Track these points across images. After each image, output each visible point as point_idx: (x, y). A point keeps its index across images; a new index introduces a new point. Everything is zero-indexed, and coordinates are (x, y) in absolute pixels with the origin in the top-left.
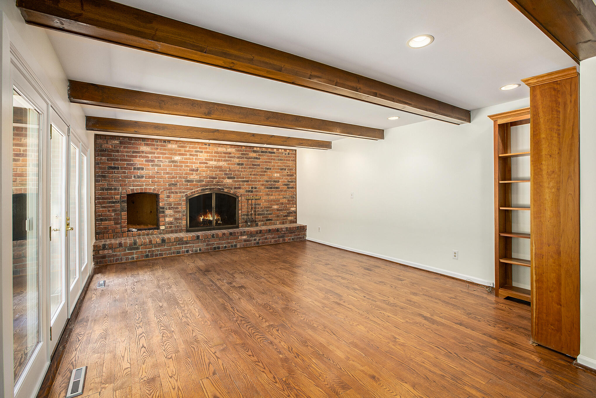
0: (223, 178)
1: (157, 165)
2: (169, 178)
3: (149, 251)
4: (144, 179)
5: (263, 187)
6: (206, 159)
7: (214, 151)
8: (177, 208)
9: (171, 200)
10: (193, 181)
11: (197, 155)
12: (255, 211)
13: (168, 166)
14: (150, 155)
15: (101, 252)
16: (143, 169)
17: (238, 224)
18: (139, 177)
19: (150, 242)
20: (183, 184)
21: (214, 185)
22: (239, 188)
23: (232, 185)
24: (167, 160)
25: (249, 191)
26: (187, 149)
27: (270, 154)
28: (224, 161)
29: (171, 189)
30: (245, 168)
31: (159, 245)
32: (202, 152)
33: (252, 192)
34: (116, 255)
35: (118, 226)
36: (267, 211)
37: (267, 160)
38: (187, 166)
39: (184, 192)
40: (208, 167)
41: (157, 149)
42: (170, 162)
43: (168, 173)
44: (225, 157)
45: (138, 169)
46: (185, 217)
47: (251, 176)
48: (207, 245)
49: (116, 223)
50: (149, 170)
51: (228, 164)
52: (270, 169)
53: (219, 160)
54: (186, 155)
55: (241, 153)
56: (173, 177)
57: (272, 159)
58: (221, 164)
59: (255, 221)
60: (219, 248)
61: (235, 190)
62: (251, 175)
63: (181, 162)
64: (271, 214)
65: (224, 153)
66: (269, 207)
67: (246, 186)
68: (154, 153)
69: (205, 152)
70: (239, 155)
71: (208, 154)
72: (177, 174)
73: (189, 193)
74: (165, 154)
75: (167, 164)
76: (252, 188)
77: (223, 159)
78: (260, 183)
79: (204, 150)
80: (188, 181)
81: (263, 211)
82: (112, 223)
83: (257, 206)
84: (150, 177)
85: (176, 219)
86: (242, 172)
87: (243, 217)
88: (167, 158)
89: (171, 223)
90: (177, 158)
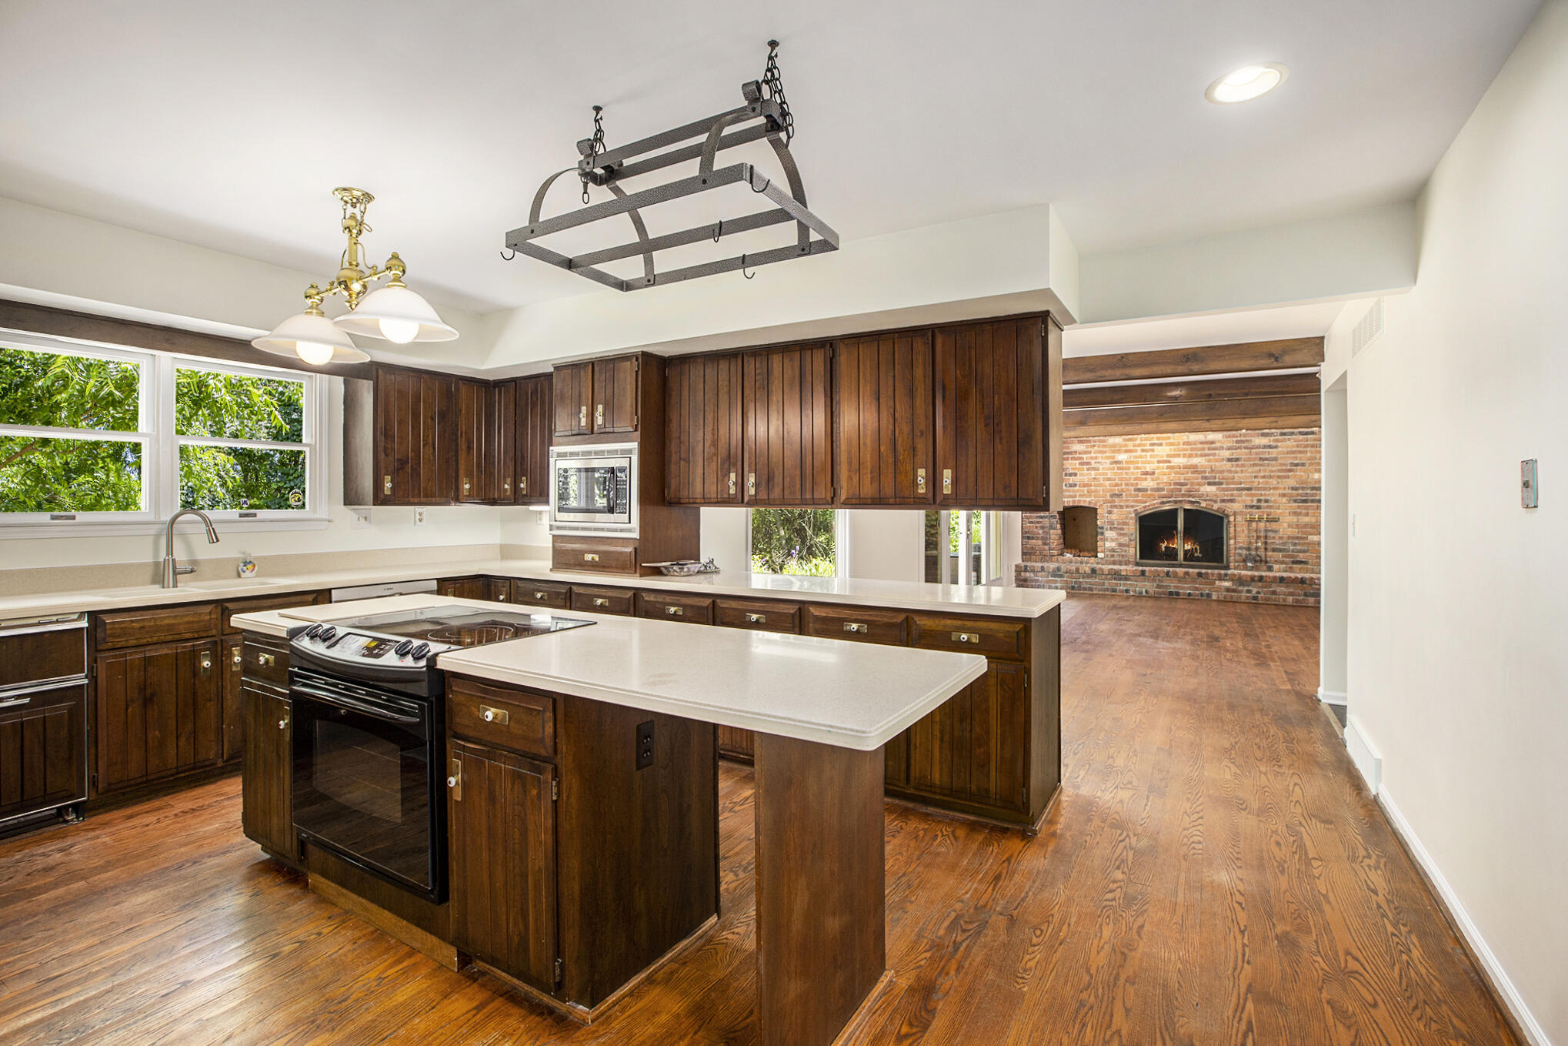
0: (1199, 484)
1: (1094, 469)
2: (1110, 485)
3: (1076, 582)
4: (1077, 488)
5: (1284, 500)
6: (1168, 456)
7: (1181, 442)
8: (1122, 529)
9: (1114, 517)
10: (1146, 490)
11: (1153, 450)
12: (1266, 543)
13: (1110, 469)
14: (1085, 456)
15: (1022, 573)
16: (1075, 475)
17: (1228, 562)
18: (1071, 485)
19: (1077, 569)
20: (1131, 495)
21: (1183, 495)
22: (1232, 501)
23: (1216, 495)
24: (1108, 461)
25: (1252, 507)
26: (1138, 442)
27: (1301, 437)
28: (1201, 455)
29: (1114, 501)
30: (1243, 466)
31: (1088, 576)
32: (1161, 445)
33: (1258, 507)
34: (1037, 581)
35: (1047, 547)
36: (1295, 544)
37: (1294, 449)
38: (1138, 468)
39: (1132, 507)
40: (1172, 468)
41: (1094, 446)
42: (1112, 463)
43: (1109, 479)
44: (1203, 449)
45: (1070, 475)
46: (1133, 543)
47: (1257, 480)
48: (1158, 587)
49: (1044, 544)
50: (1084, 476)
51: (1209, 461)
52: (1303, 465)
53: (1191, 456)
54: (1136, 451)
55: (1235, 439)
56: (1117, 485)
57: (1306, 446)
58: (1195, 461)
59: (1266, 562)
60: (1178, 594)
61: (1223, 504)
62: (1255, 477)
63: (1127, 462)
64: (1304, 551)
65: (1202, 443)
66: (1298, 538)
67: (1246, 498)
68: (1090, 452)
69: (1167, 444)
70: (1231, 444)
71: (1173, 447)
72: (1121, 479)
73: (1140, 507)
74: (1105, 452)
75: (1108, 466)
76: (1259, 501)
77: (1199, 453)
78: (1277, 492)
79: (1164, 442)
80: (1139, 490)
81: (1284, 544)
82: (1040, 542)
83: (1270, 534)
84: (1085, 485)
85: (1120, 545)
86: (1236, 472)
87: (1238, 551)
88: (1108, 458)
89: (1113, 550)
90: (1122, 457)
